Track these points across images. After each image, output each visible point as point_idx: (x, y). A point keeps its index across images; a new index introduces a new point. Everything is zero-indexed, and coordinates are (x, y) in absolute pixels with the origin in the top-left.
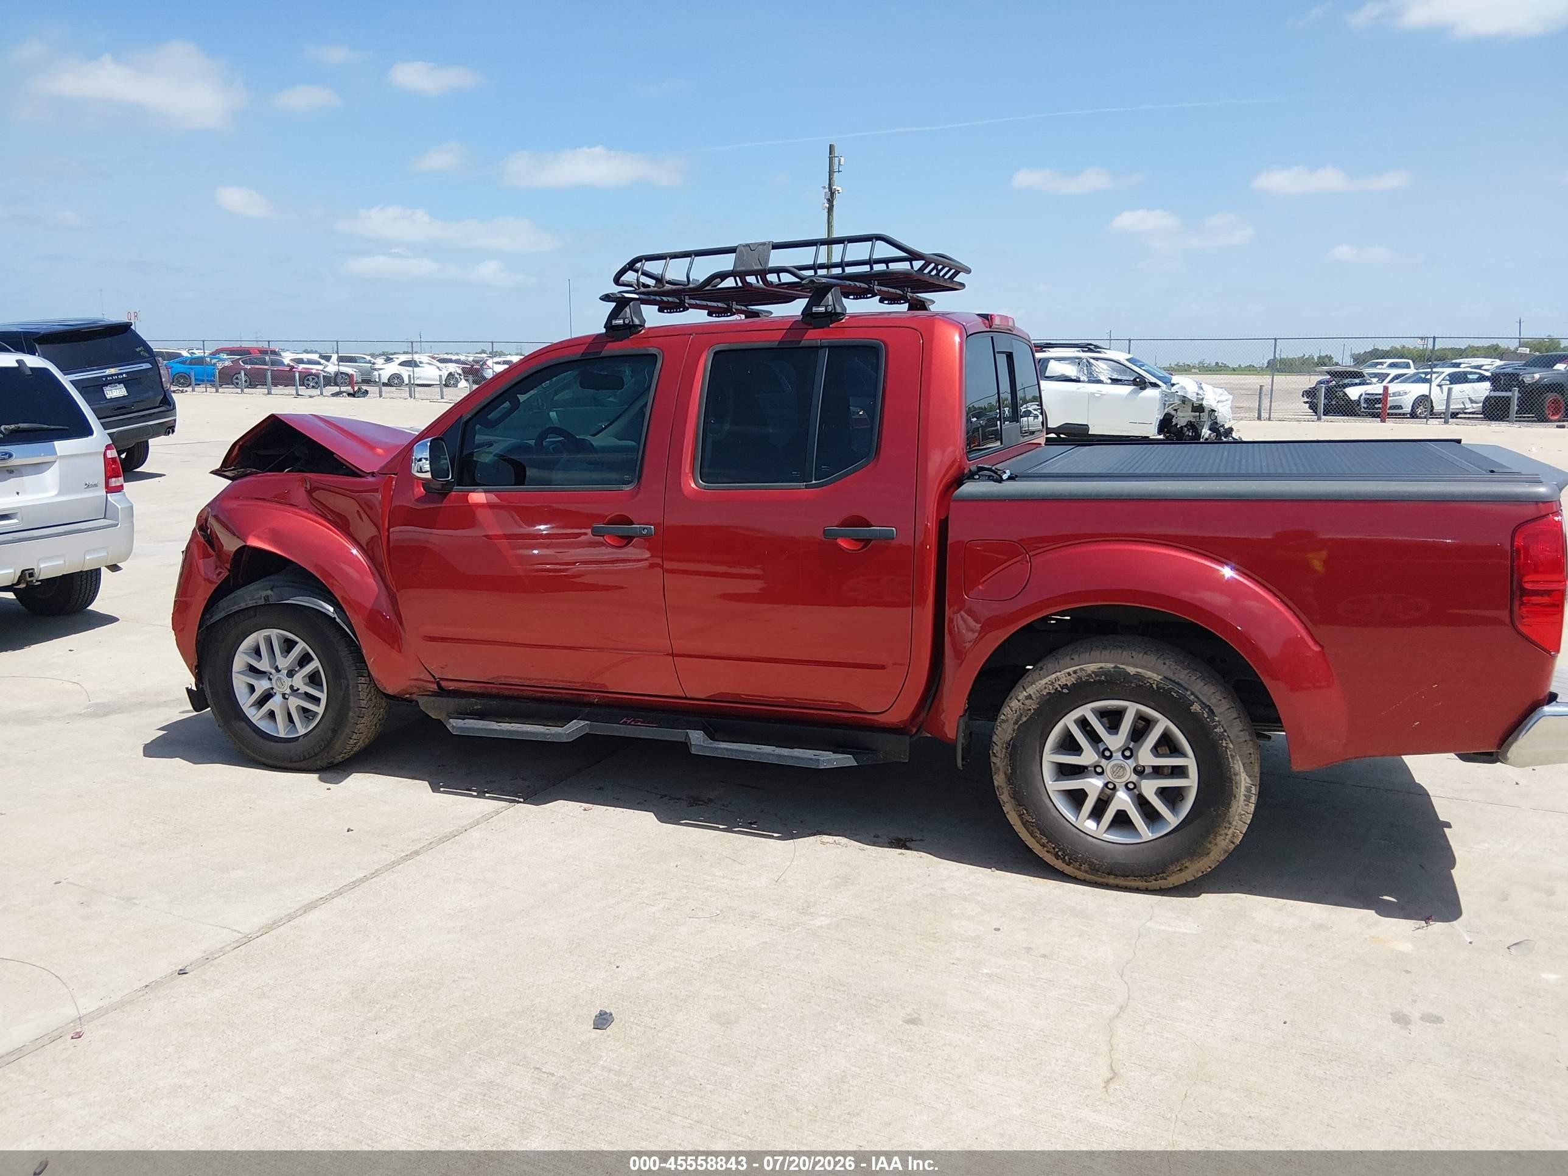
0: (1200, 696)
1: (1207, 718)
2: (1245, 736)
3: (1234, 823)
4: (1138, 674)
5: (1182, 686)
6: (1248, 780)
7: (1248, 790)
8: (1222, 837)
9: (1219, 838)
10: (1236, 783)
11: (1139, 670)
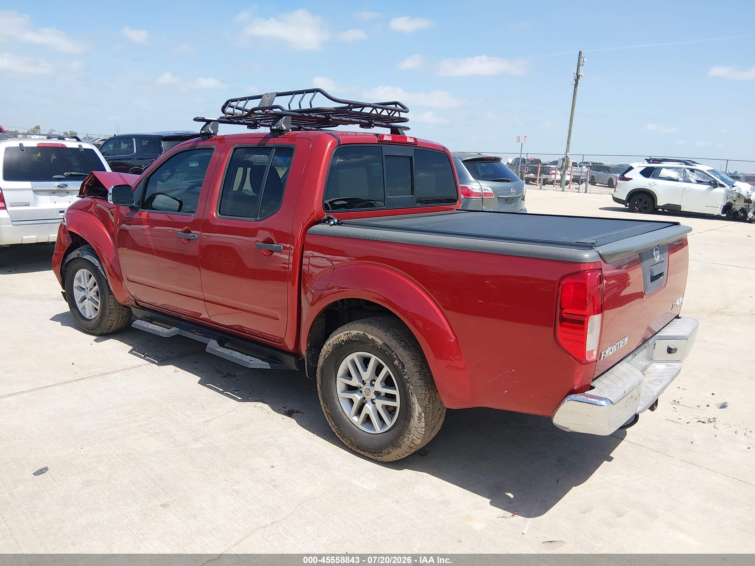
0: (399, 357)
1: (401, 369)
2: (420, 383)
3: (412, 432)
4: (372, 339)
5: (391, 349)
6: (420, 408)
7: (420, 414)
8: (407, 439)
9: (405, 439)
10: (413, 409)
11: (374, 337)
